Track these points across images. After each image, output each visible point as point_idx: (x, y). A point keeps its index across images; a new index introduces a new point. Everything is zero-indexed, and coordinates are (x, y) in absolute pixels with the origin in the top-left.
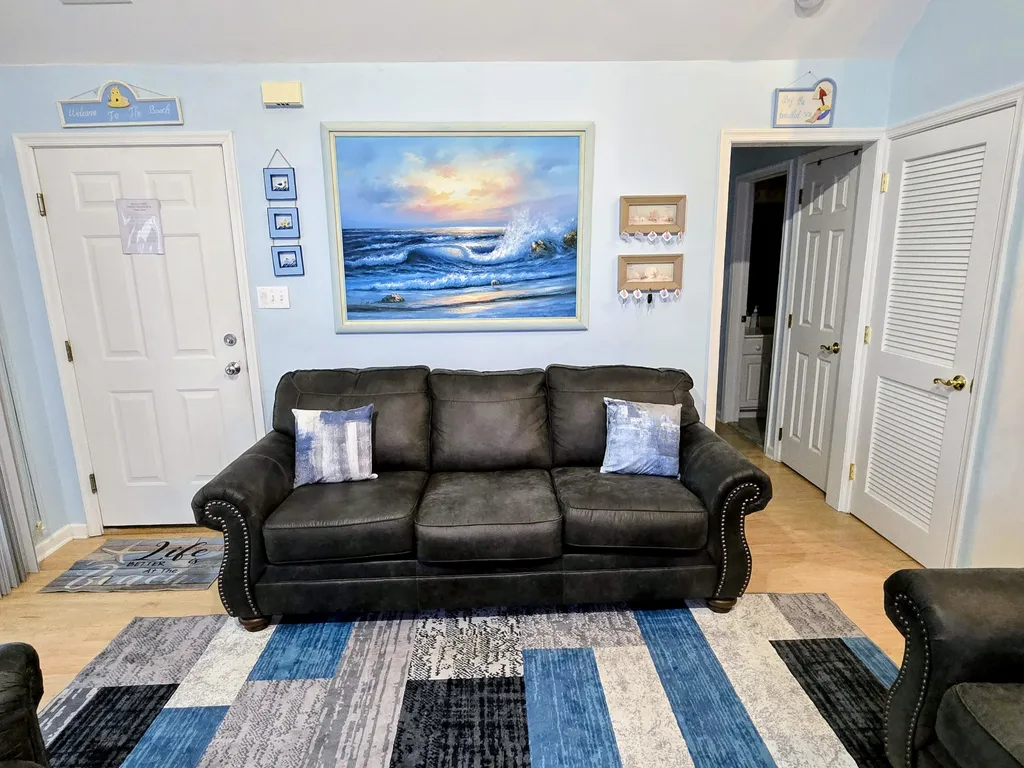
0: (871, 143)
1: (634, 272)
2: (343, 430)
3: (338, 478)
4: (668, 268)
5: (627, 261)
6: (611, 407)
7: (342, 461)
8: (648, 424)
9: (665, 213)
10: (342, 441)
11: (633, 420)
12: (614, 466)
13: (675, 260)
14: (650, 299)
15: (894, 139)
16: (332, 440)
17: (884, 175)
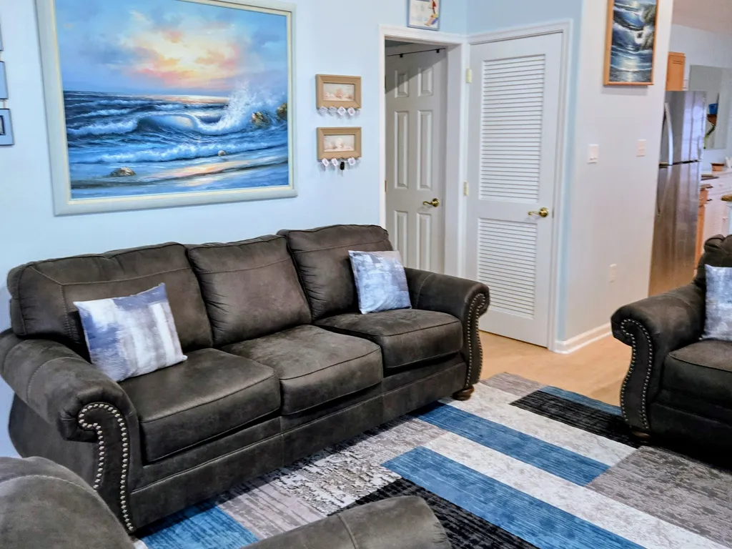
0: (456, 46)
1: (330, 141)
2: (150, 314)
3: (154, 366)
4: (349, 139)
5: (324, 133)
6: (357, 257)
7: (158, 347)
8: (387, 267)
9: (347, 90)
10: (151, 325)
11: (378, 265)
12: (371, 306)
13: (356, 132)
14: (342, 166)
15: (473, 44)
16: (141, 326)
17: (467, 71)
